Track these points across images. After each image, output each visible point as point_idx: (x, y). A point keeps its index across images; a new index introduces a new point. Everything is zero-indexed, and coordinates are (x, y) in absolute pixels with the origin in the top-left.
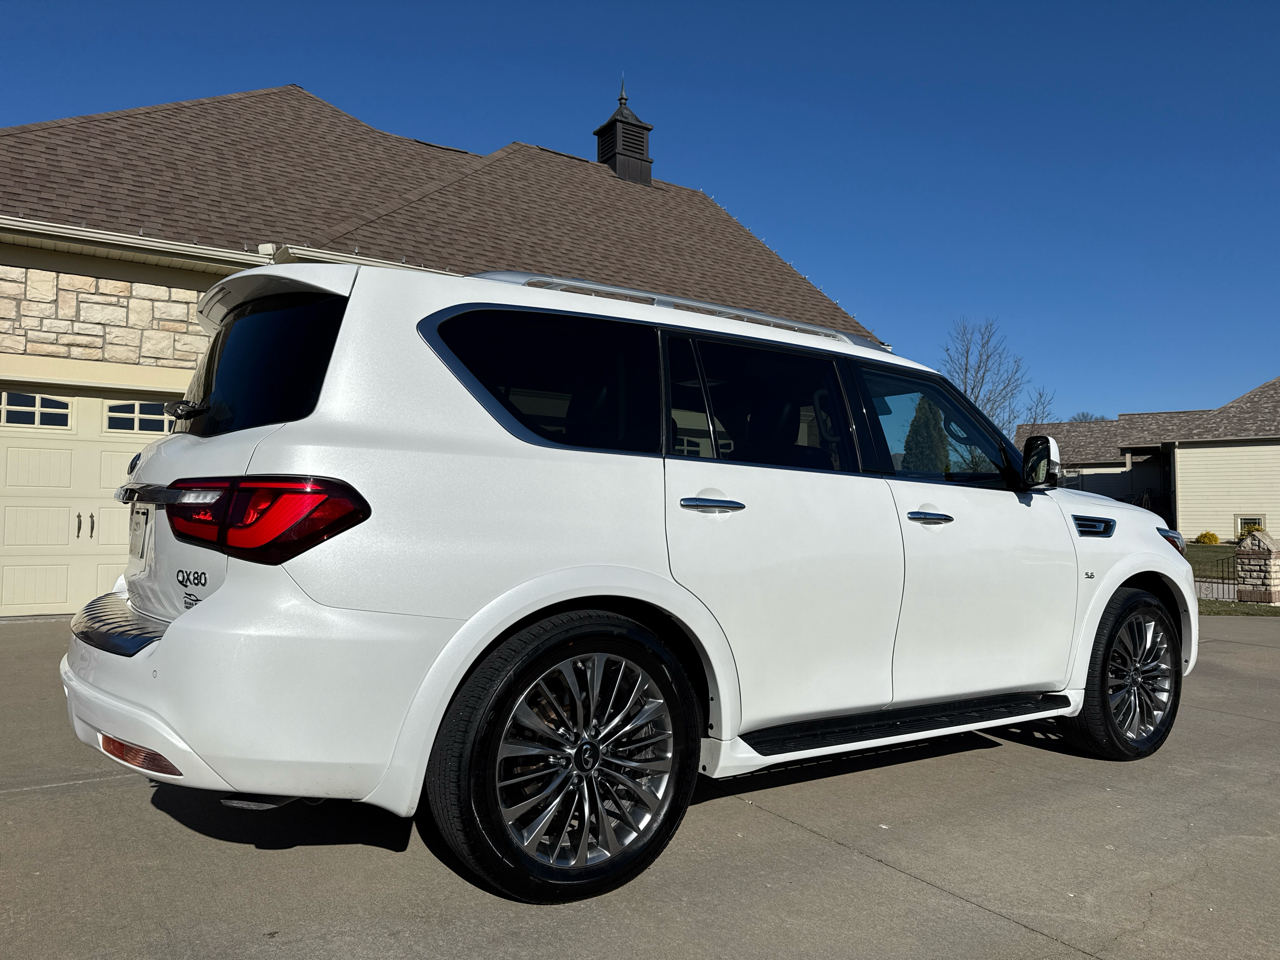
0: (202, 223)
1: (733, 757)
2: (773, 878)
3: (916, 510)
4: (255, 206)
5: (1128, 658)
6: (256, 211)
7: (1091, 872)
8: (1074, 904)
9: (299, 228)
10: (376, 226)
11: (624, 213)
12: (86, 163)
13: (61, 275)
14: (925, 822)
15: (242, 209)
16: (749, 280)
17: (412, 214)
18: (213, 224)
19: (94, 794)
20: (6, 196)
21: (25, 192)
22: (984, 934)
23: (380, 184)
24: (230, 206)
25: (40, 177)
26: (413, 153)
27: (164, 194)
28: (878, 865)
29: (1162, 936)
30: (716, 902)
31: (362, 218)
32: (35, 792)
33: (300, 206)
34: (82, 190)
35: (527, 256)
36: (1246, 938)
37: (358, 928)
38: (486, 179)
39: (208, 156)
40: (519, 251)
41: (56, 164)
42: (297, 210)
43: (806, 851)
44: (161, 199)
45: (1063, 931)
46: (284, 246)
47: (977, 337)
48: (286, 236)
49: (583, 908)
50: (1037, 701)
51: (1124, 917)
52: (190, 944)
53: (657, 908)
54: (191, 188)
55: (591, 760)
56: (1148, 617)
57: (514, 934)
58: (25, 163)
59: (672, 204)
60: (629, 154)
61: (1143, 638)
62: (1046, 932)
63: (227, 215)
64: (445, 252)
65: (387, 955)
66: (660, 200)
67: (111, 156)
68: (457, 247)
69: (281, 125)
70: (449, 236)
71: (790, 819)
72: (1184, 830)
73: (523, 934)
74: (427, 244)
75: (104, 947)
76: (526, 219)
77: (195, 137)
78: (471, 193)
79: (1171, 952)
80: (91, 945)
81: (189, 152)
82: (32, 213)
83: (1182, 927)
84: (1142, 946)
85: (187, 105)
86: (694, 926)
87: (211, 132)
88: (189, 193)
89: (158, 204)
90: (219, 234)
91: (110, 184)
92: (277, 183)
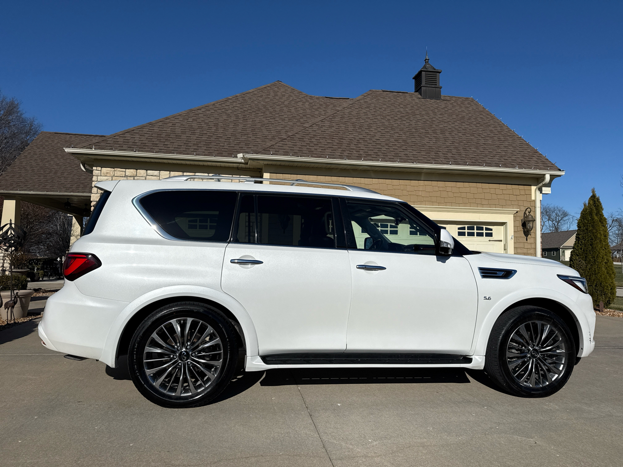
0: (220, 147)
4: (244, 137)
6: (244, 140)
12: (185, 129)
15: (238, 139)
16: (481, 142)
17: (304, 133)
18: (225, 147)
20: (153, 145)
21: (160, 143)
23: (302, 120)
24: (234, 139)
25: (167, 136)
34: (180, 140)
35: (354, 145)
38: (348, 111)
39: (232, 119)
41: (174, 130)
42: (261, 137)
44: (208, 139)
46: (244, 154)
54: (221, 133)
58: (163, 131)
59: (450, 107)
63: (231, 143)
67: (195, 124)
68: (320, 145)
69: (267, 100)
70: (318, 141)
74: (306, 146)
77: (229, 112)
81: (225, 118)
82: (160, 151)
85: (230, 98)
87: (236, 108)
88: (220, 136)
89: (206, 141)
90: (226, 151)
91: (191, 136)
92: (257, 127)
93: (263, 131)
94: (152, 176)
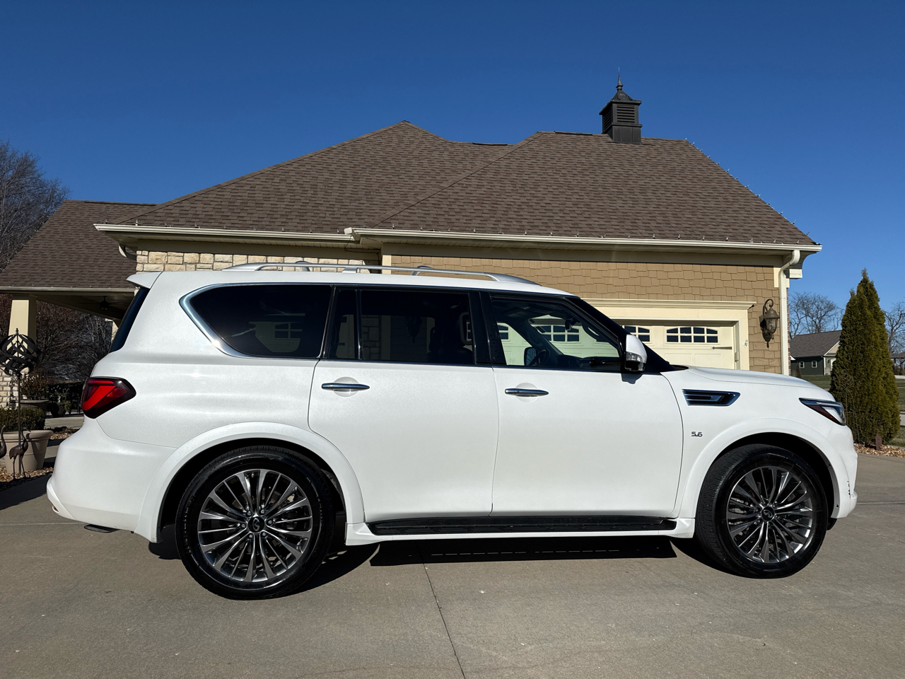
0: (320, 219)
4: (355, 204)
6: (354, 207)
10: (413, 208)
12: (268, 193)
13: (249, 256)
15: (346, 207)
16: (700, 204)
17: (442, 197)
18: (327, 219)
20: (223, 218)
21: (232, 214)
23: (438, 178)
24: (340, 206)
25: (243, 205)
34: (261, 209)
35: (513, 213)
38: (505, 163)
40: (508, 209)
41: (253, 195)
42: (379, 203)
44: (302, 208)
58: (237, 198)
60: (622, 124)
63: (336, 213)
66: (644, 153)
67: (283, 186)
68: (464, 214)
69: (387, 149)
74: (444, 215)
77: (333, 167)
78: (490, 175)
81: (326, 177)
82: (232, 225)
85: (335, 147)
87: (343, 162)
88: (319, 202)
89: (300, 211)
90: (327, 225)
91: (277, 203)
92: (373, 188)
93: (382, 194)
94: (221, 262)
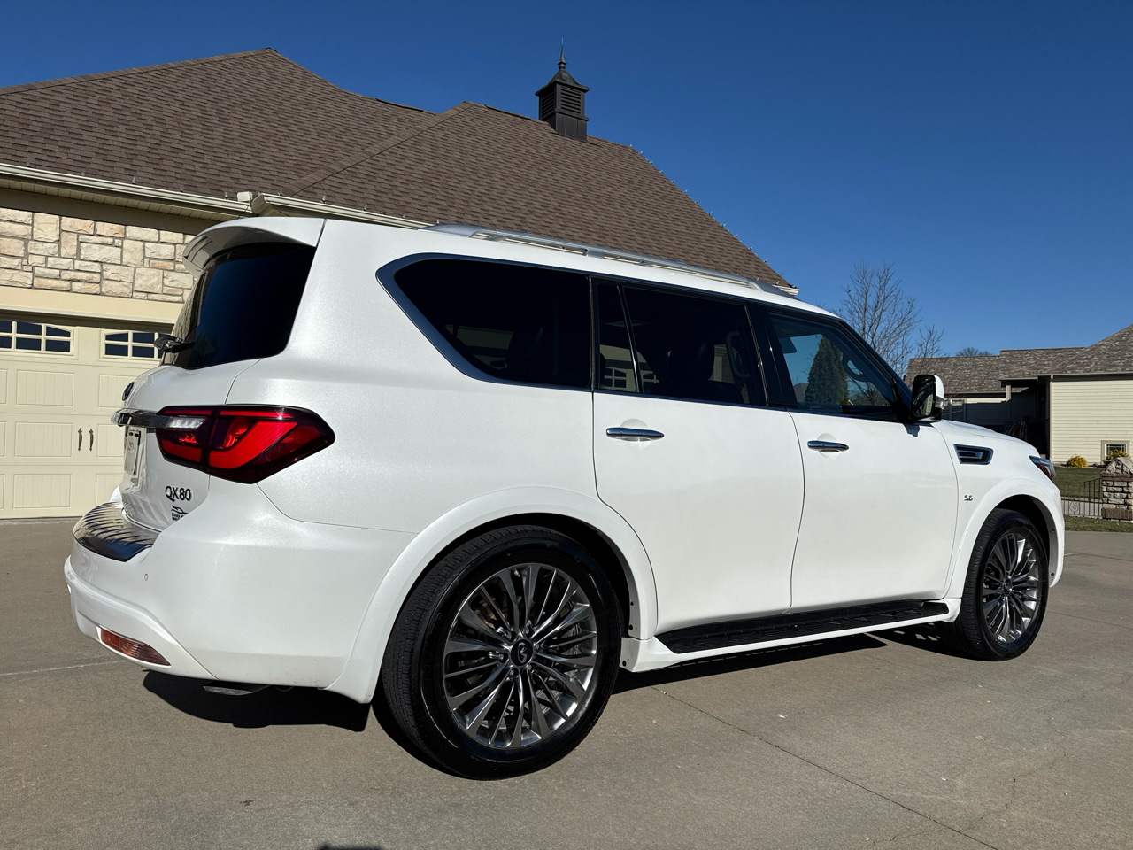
0: (187, 172)
1: (650, 654)
2: (683, 760)
3: (816, 440)
4: (234, 157)
5: (1001, 571)
6: (235, 162)
7: (963, 760)
8: (946, 787)
9: (273, 178)
10: (341, 176)
11: (562, 167)
12: (85, 118)
13: (63, 218)
14: (818, 712)
15: (223, 160)
16: (672, 227)
17: (373, 166)
18: (197, 174)
19: (94, 677)
20: (15, 147)
21: (31, 144)
22: (866, 813)
23: (345, 139)
24: (212, 158)
25: (45, 130)
26: (374, 110)
27: (154, 146)
28: (775, 750)
29: (1022, 817)
30: (633, 781)
31: (328, 169)
32: (43, 674)
33: (274, 158)
34: (82, 143)
35: (475, 205)
36: (1096, 820)
37: (322, 798)
38: (439, 135)
39: (193, 113)
40: (468, 200)
41: (58, 118)
42: (272, 161)
43: (713, 736)
44: (151, 151)
45: (936, 810)
46: (259, 194)
47: (875, 280)
48: (262, 184)
49: (517, 784)
50: (919, 608)
51: (990, 799)
52: (177, 809)
53: (582, 785)
54: (177, 141)
55: (525, 656)
56: (1019, 535)
57: (456, 805)
58: (31, 118)
59: (605, 158)
60: (567, 112)
61: (1015, 553)
62: (921, 811)
63: (210, 166)
64: (402, 201)
65: (347, 822)
66: (594, 155)
67: (107, 112)
68: (413, 196)
69: (258, 85)
70: (406, 186)
71: (699, 708)
72: (1046, 723)
73: (464, 806)
74: (386, 193)
75: (103, 811)
76: (474, 170)
77: (181, 95)
78: (426, 147)
79: (1030, 831)
80: (92, 809)
81: (175, 109)
82: (38, 162)
83: (1040, 809)
84: (1004, 825)
85: (175, 66)
86: (613, 801)
87: (195, 91)
88: (176, 146)
89: (149, 155)
90: (203, 183)
91: (107, 137)
92: (254, 137)
93: (272, 149)
94: (11, 221)
